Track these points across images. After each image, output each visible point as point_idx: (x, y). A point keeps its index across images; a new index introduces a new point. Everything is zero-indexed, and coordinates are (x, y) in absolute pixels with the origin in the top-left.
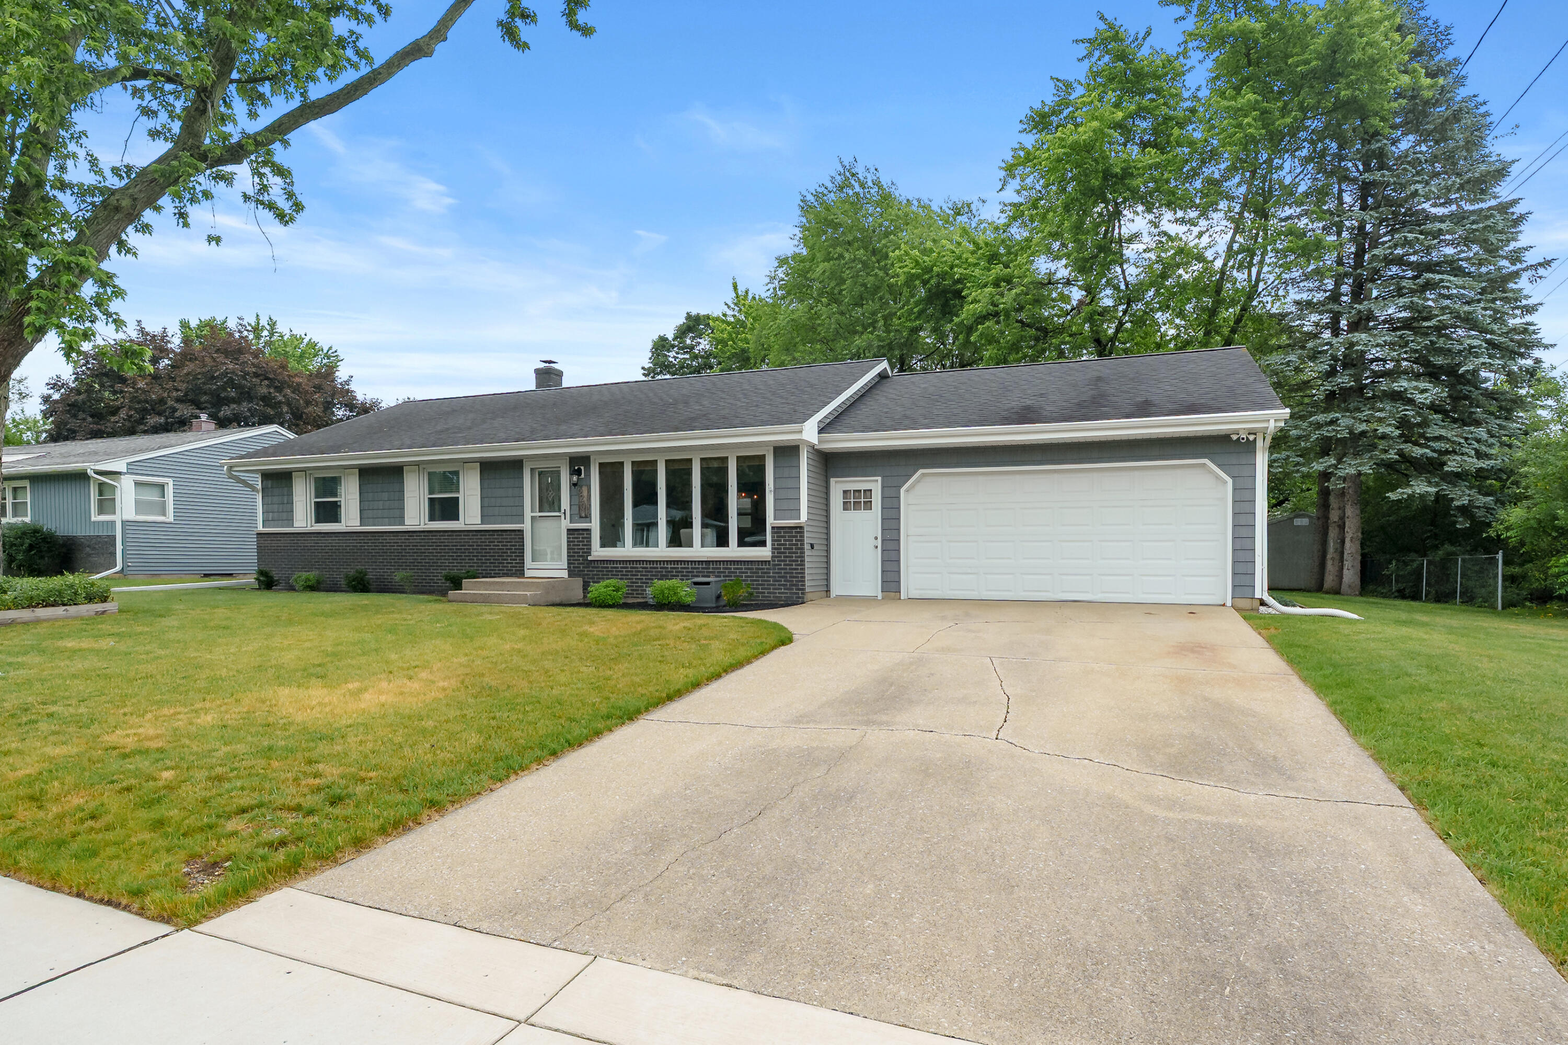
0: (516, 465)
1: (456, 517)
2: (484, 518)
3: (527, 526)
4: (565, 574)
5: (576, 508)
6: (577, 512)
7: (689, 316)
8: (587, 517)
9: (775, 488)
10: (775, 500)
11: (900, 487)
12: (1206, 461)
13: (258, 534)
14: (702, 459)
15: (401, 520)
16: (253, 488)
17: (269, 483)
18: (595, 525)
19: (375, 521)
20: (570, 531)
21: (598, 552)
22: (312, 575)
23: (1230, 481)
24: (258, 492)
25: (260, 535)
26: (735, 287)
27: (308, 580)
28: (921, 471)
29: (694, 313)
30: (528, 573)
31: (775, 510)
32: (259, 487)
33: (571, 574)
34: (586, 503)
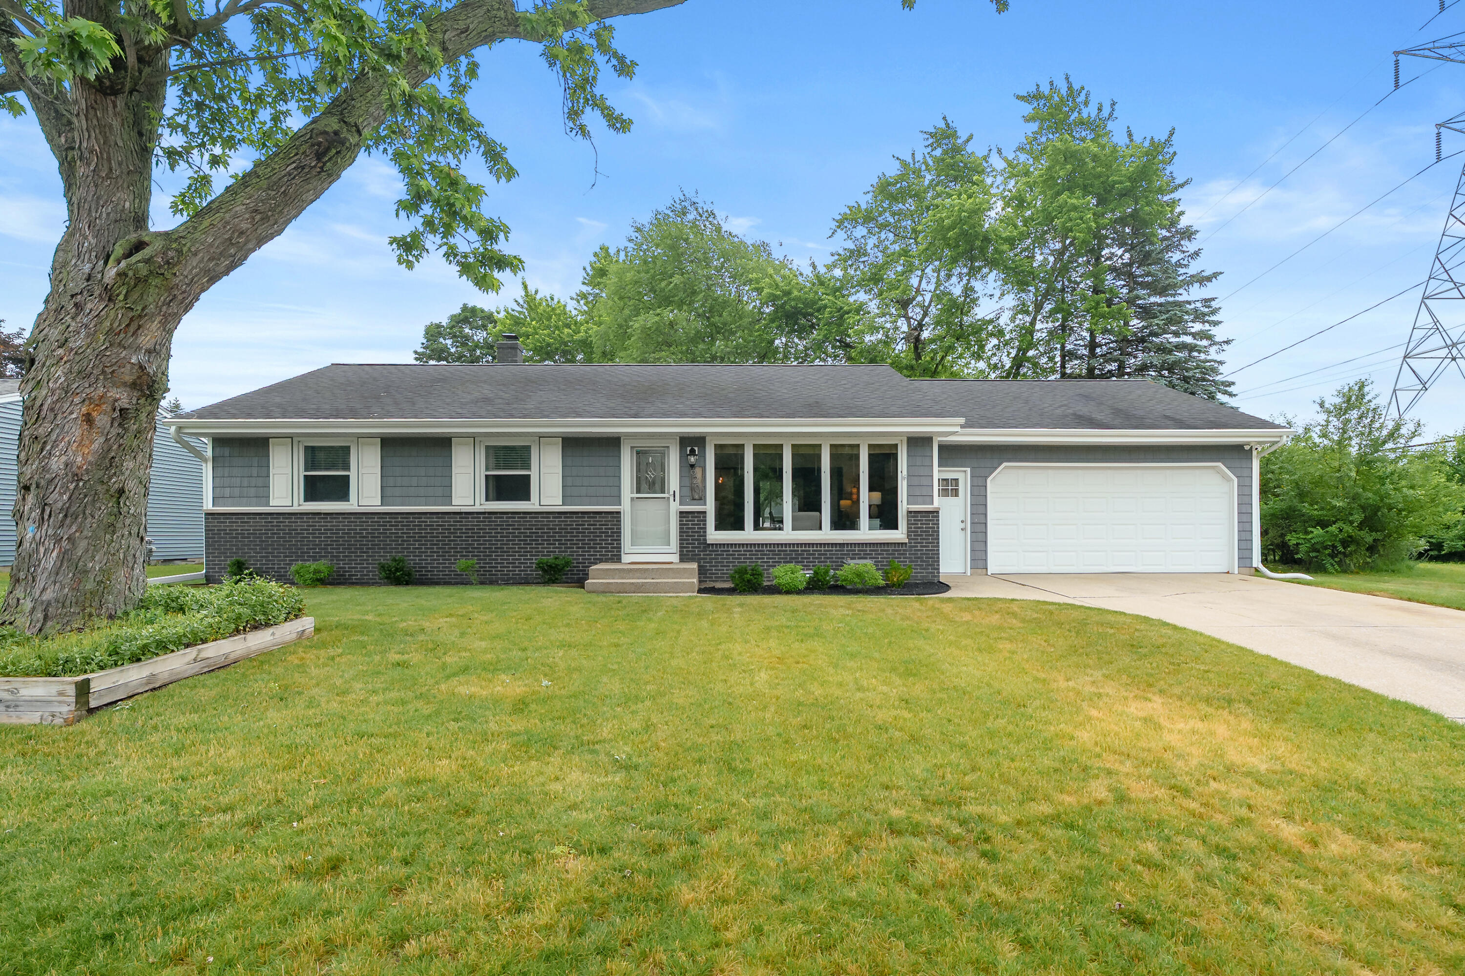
0: (613, 443)
1: (526, 497)
2: (566, 498)
3: (625, 507)
4: (675, 558)
5: (687, 491)
6: (689, 494)
7: (465, 308)
8: (702, 499)
9: (909, 475)
10: (909, 486)
11: (986, 477)
12: (1220, 464)
13: (207, 514)
14: (831, 446)
15: (447, 498)
16: (198, 454)
17: (227, 451)
18: (710, 507)
19: (405, 499)
20: (682, 514)
21: (714, 536)
22: (323, 565)
23: (1236, 480)
24: (206, 461)
25: (208, 515)
26: (525, 287)
27: (316, 572)
28: (1005, 464)
29: (470, 305)
30: (626, 559)
31: (908, 496)
32: (209, 453)
33: (684, 557)
34: (700, 485)
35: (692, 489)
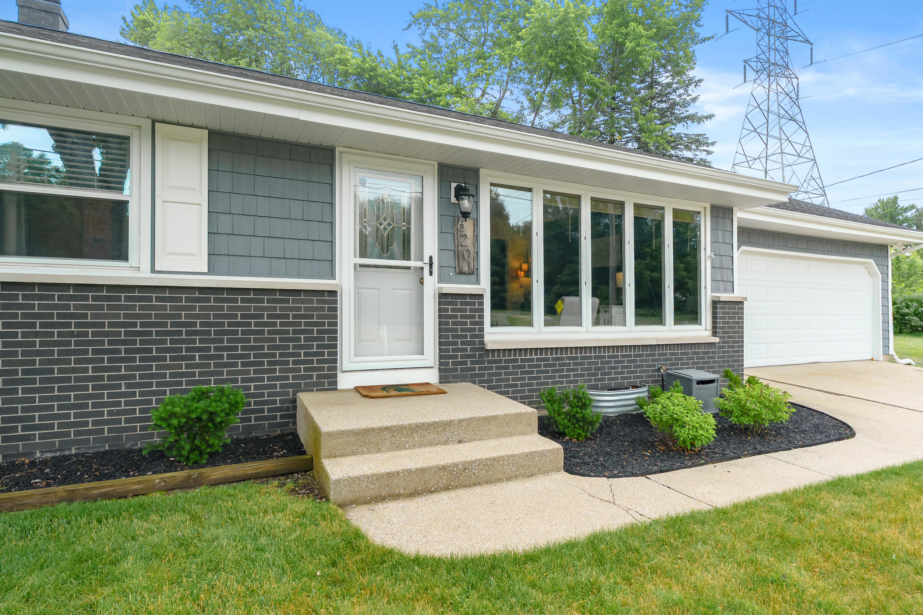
2: (218, 259)
3: (344, 282)
4: (433, 376)
5: (450, 258)
6: (453, 262)
8: (471, 273)
10: (712, 268)
12: (871, 261)
18: (483, 286)
21: (494, 335)
23: (880, 275)
28: (742, 248)
30: (345, 382)
31: (711, 280)
33: (449, 374)
34: (471, 248)
35: (458, 255)
